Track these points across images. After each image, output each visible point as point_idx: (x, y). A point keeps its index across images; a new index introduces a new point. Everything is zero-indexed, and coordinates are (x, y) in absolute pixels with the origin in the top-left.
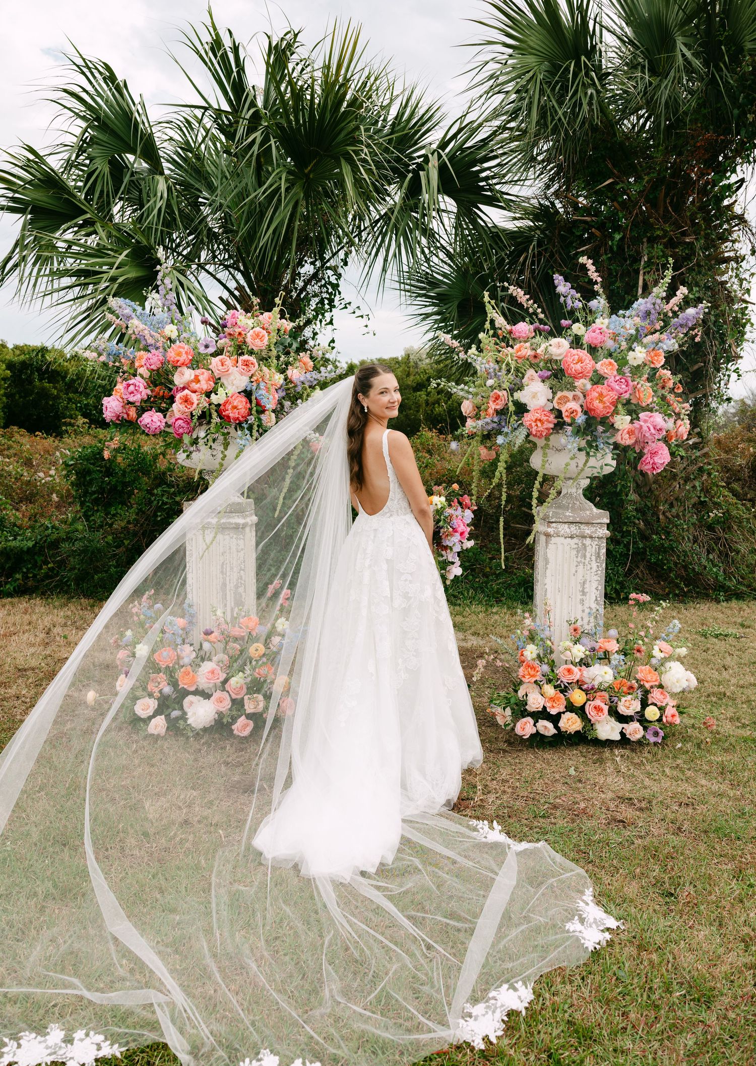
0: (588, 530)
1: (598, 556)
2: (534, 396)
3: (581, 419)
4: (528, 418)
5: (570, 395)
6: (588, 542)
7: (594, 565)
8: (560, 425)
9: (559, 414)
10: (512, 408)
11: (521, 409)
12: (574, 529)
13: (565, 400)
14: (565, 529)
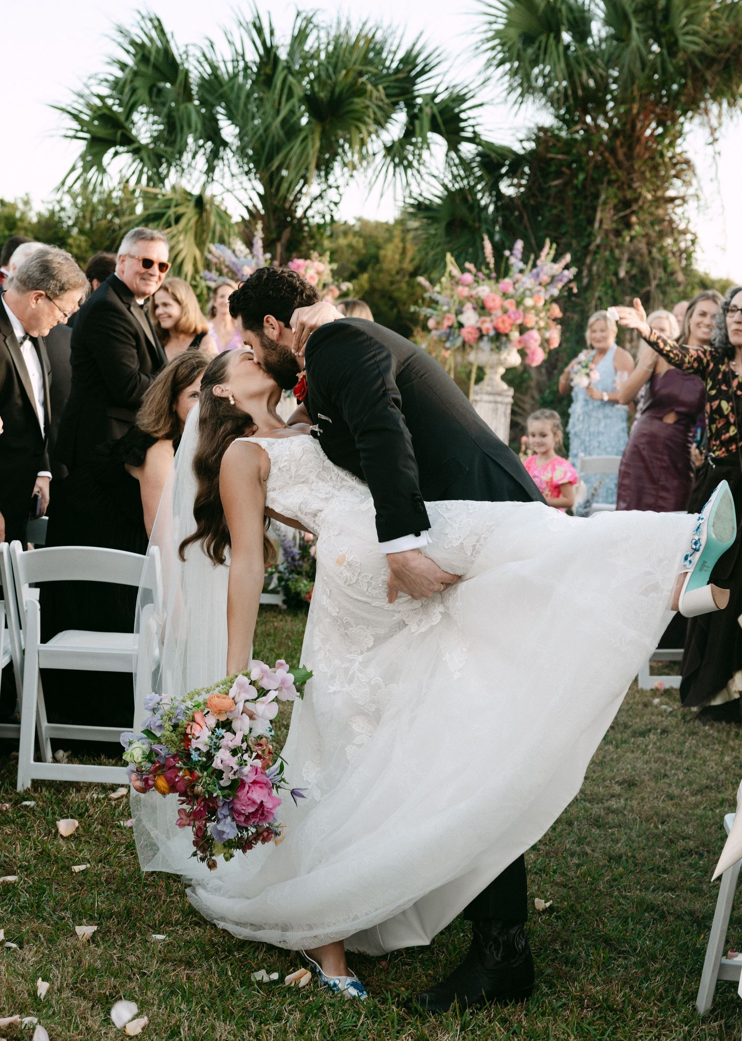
0: (499, 399)
1: (505, 414)
2: (468, 318)
3: (492, 333)
4: (464, 331)
5: (488, 319)
6: (499, 406)
7: (503, 420)
8: (481, 337)
9: (480, 330)
10: (456, 325)
11: (461, 325)
12: (491, 398)
13: (483, 322)
14: (486, 398)
